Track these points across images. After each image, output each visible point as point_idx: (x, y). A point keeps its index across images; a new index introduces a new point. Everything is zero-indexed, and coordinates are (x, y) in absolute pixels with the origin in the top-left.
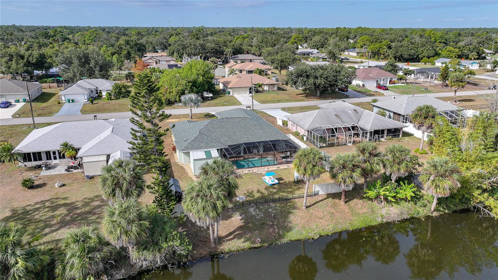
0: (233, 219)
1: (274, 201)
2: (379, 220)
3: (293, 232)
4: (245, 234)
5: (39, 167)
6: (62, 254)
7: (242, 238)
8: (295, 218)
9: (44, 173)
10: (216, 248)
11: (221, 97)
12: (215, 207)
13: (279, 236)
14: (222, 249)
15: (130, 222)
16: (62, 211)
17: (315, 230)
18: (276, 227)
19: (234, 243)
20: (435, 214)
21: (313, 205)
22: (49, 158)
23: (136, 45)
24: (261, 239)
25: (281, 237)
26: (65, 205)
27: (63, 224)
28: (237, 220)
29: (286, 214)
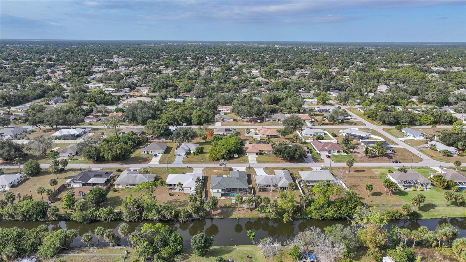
1: (231, 208)
2: (258, 217)
3: (232, 216)
5: (172, 188)
6: (180, 212)
7: (219, 215)
8: (234, 213)
9: (173, 191)
11: (242, 156)
12: (210, 207)
14: (213, 217)
15: (193, 208)
16: (179, 203)
17: (238, 216)
19: (217, 216)
20: (275, 217)
21: (241, 210)
22: (174, 186)
24: (223, 216)
25: (229, 217)
26: (179, 201)
27: (179, 206)
28: (219, 211)
29: (233, 211)
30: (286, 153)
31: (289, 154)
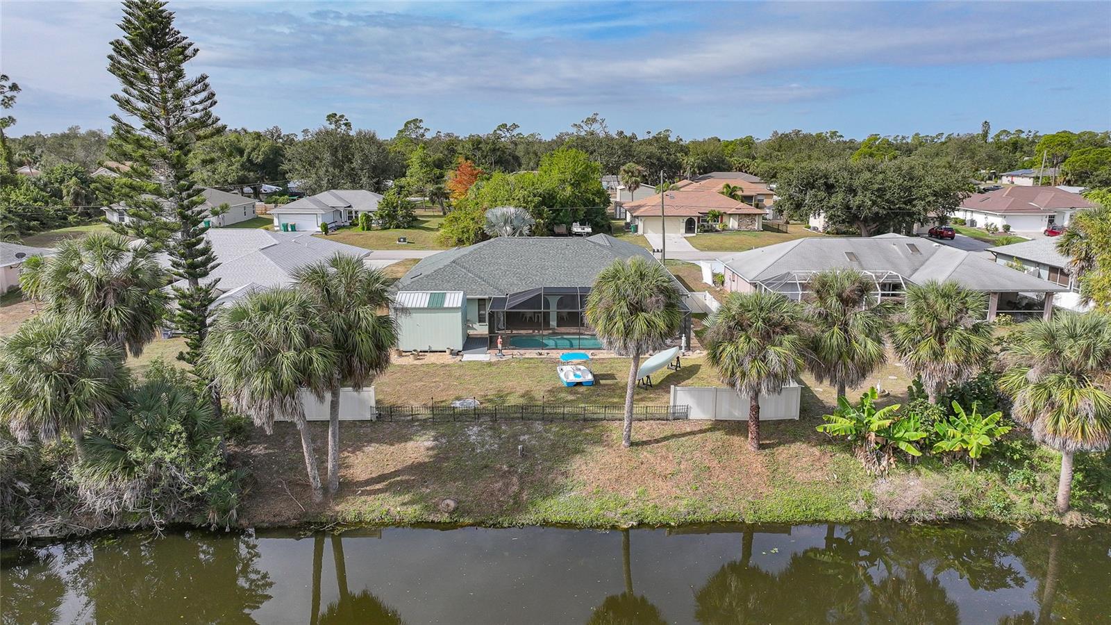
0: (410, 444)
1: (548, 419)
2: (857, 509)
3: (562, 499)
4: (424, 482)
7: (409, 492)
8: (584, 467)
10: (323, 505)
13: (515, 503)
14: (338, 512)
17: (632, 504)
18: (515, 480)
19: (378, 503)
20: (1073, 518)
21: (657, 441)
23: (494, 150)
24: (458, 502)
28: (419, 447)
29: (564, 451)
30: (865, 188)
31: (881, 192)
